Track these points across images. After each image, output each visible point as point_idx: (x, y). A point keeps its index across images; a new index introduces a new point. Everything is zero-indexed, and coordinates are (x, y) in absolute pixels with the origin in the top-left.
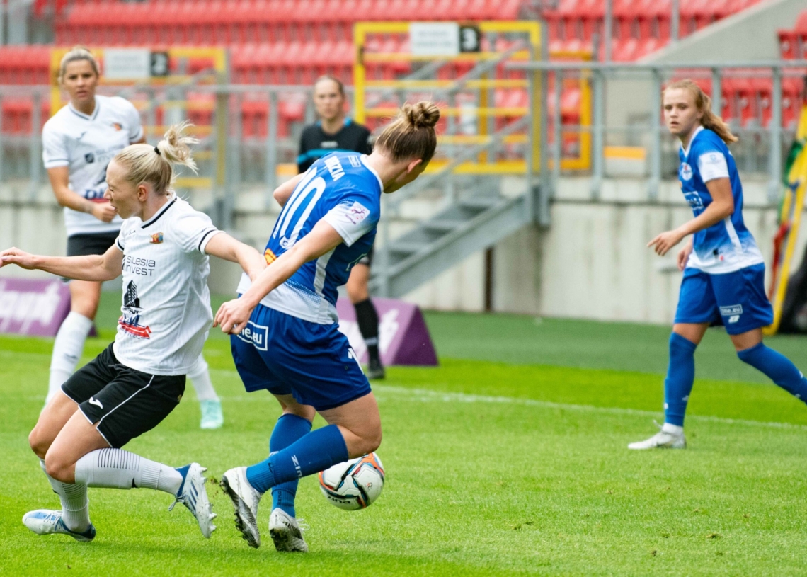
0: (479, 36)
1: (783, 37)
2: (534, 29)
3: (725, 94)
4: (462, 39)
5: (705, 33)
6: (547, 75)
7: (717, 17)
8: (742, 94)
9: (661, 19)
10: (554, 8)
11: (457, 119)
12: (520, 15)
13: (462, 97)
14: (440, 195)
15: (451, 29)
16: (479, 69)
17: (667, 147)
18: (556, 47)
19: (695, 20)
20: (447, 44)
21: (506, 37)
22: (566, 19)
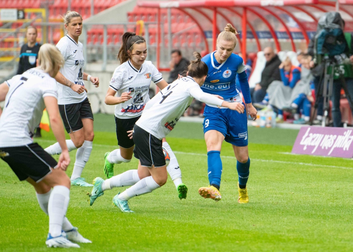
0: (24, 14)
1: (129, 15)
2: (43, 12)
3: (108, 34)
4: (18, 15)
5: (103, 13)
6: (48, 27)
7: (107, 7)
8: (114, 34)
9: (88, 8)
10: (53, 4)
11: (17, 42)
12: (41, 6)
13: (20, 34)
14: (12, 68)
15: (14, 11)
16: (24, 25)
17: (89, 52)
18: (52, 18)
19: (99, 9)
20: (13, 16)
21: (35, 14)
22: (56, 8)
